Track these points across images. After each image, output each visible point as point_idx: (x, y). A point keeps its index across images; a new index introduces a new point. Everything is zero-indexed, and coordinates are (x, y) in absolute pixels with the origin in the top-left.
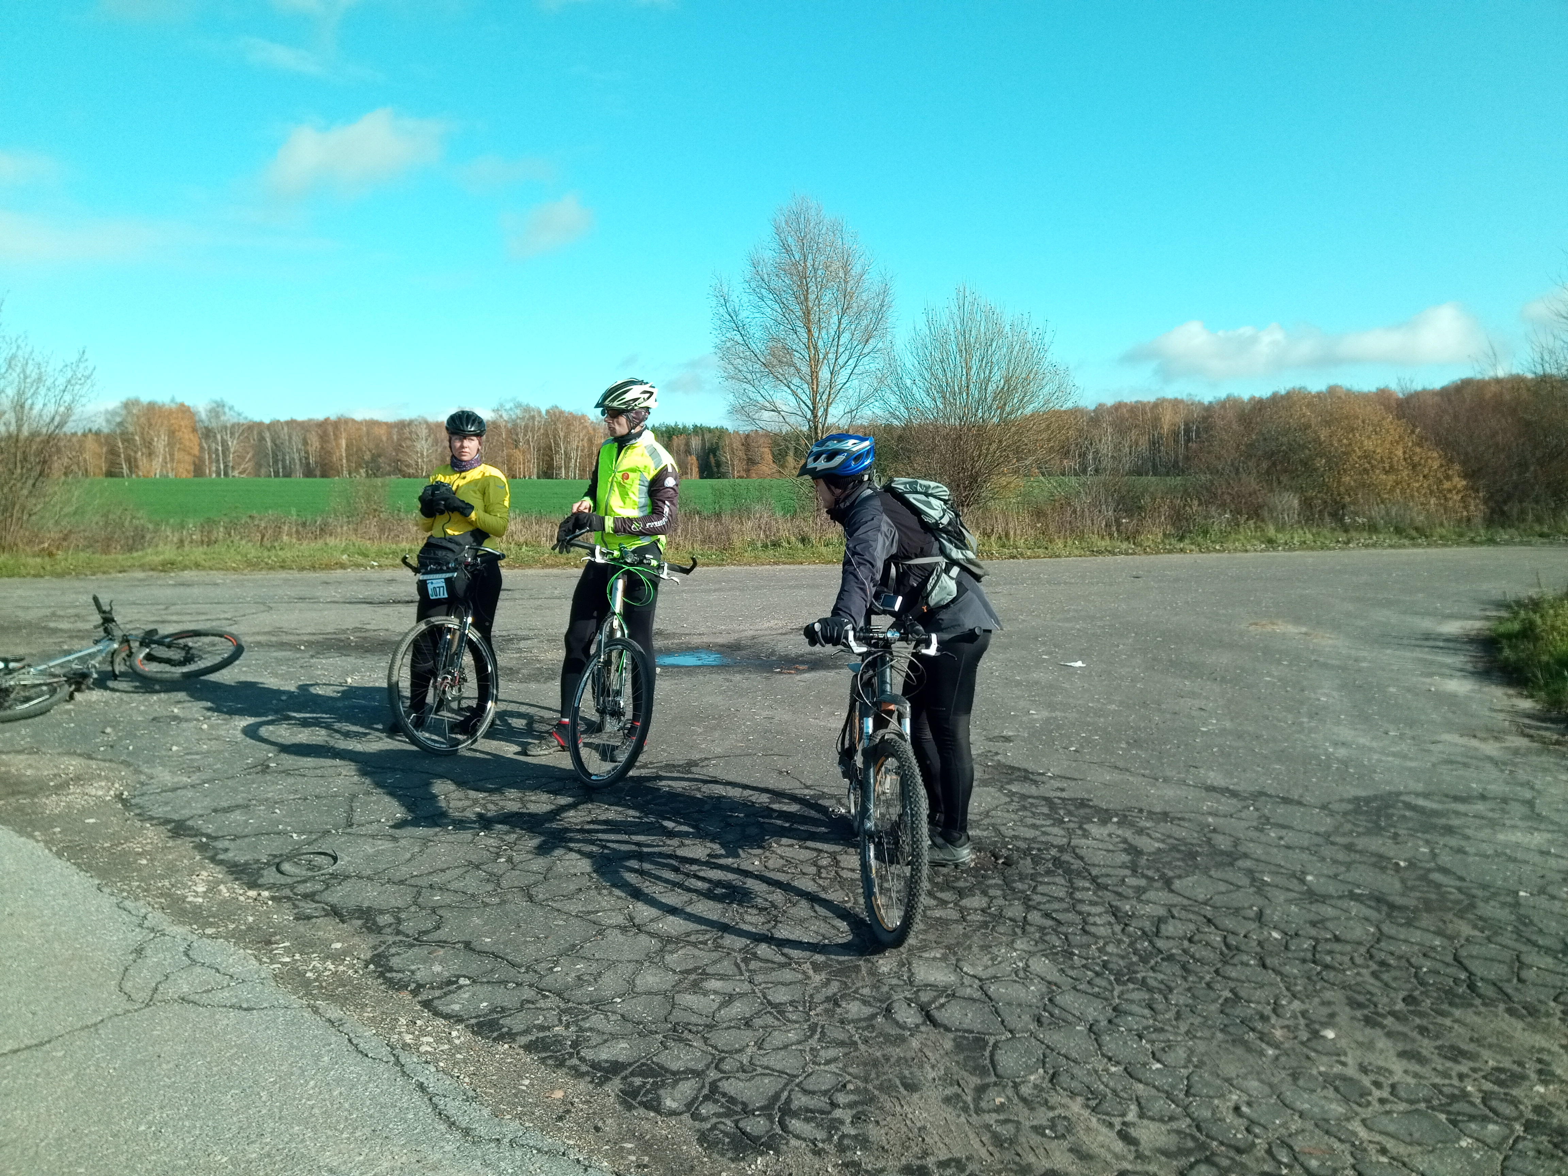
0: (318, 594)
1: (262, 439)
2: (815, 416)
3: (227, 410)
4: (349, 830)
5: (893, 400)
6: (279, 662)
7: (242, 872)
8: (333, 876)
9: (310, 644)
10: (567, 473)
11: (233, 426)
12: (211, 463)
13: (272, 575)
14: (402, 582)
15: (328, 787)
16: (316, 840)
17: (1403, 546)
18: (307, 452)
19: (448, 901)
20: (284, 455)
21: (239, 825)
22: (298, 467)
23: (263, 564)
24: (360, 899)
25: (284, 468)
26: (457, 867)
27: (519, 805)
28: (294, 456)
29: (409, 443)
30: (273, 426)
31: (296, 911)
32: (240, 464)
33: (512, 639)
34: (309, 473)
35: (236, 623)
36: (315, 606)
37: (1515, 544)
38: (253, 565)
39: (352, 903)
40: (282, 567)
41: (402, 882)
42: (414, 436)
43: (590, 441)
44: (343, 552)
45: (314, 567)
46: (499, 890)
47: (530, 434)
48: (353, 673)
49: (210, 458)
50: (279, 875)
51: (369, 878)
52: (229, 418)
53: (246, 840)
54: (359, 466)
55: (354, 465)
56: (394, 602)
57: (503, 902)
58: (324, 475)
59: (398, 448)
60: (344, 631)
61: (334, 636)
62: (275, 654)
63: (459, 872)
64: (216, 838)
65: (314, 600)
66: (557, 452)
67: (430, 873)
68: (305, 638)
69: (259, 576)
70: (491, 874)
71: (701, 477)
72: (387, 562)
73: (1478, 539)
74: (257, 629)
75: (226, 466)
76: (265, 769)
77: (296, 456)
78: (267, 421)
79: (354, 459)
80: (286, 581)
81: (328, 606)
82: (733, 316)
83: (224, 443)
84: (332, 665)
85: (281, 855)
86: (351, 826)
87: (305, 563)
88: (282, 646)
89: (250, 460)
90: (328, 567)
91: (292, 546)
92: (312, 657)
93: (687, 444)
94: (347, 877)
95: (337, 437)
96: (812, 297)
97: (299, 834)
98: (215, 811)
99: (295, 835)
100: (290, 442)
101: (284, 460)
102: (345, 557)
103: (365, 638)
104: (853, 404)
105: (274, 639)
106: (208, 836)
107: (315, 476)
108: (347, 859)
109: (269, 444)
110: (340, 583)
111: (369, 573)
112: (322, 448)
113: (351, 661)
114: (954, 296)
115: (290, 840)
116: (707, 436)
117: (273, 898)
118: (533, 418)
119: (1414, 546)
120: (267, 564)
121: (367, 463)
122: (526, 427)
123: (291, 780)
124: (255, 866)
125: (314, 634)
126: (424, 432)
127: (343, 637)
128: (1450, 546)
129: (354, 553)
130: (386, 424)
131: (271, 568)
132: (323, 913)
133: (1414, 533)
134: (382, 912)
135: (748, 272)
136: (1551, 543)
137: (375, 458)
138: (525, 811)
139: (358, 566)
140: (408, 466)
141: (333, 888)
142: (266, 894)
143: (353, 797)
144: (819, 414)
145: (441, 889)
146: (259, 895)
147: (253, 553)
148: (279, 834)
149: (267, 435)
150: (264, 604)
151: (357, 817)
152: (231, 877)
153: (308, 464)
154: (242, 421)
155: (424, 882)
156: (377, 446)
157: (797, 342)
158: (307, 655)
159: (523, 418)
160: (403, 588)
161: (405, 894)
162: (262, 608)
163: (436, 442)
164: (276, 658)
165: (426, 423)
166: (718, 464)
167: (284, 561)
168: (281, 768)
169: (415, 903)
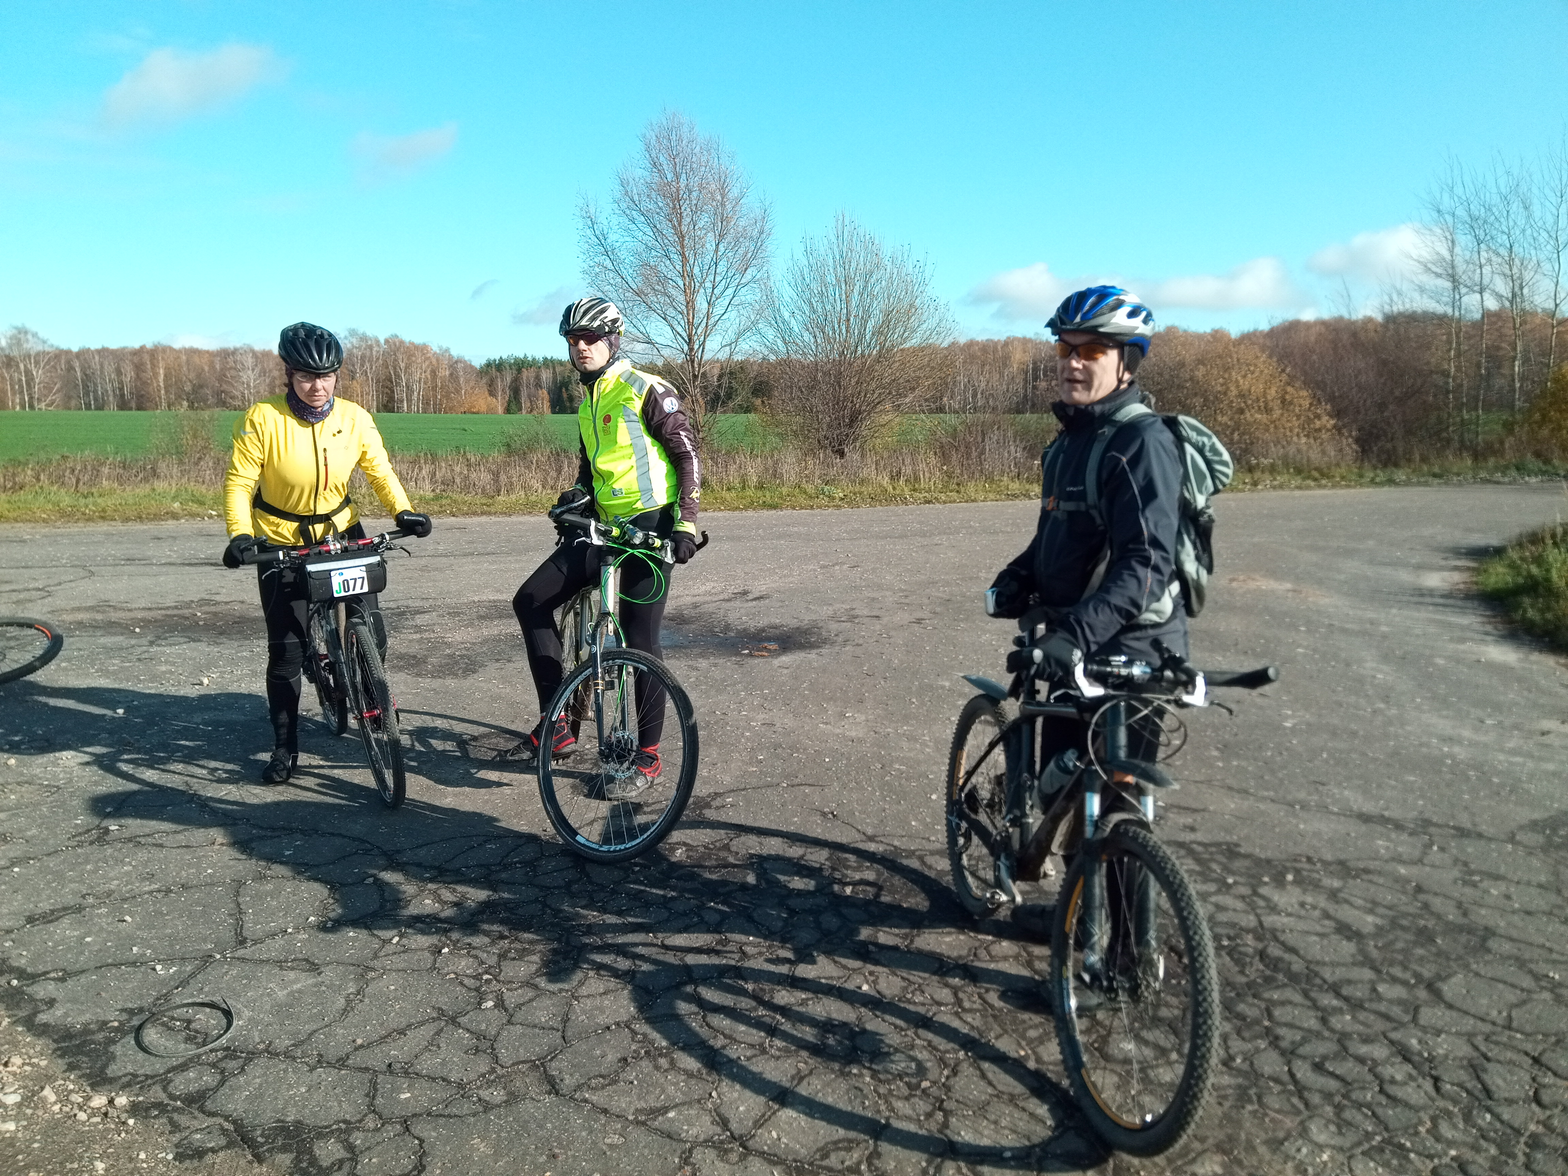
0: (150, 553)
1: (70, 368)
2: (691, 349)
3: (30, 337)
4: (240, 953)
5: (770, 334)
6: (109, 652)
7: (79, 1050)
8: (230, 1053)
9: (146, 624)
10: (409, 407)
11: (38, 354)
12: (14, 394)
13: (91, 527)
15: (198, 866)
16: (193, 975)
17: (1308, 488)
18: (121, 383)
19: (424, 1102)
20: (95, 385)
22: (111, 399)
23: (79, 515)
24: (280, 1104)
25: (96, 400)
26: (422, 1023)
28: (106, 385)
29: (233, 373)
30: (83, 355)
31: (176, 1138)
32: (46, 396)
33: (403, 613)
34: (123, 405)
35: (50, 594)
36: (148, 569)
38: (67, 515)
39: (268, 1117)
40: (103, 518)
41: (341, 1063)
42: (239, 366)
43: (434, 373)
44: (174, 498)
45: (140, 518)
46: (499, 1071)
47: (368, 365)
48: (208, 669)
49: (12, 388)
50: (141, 1055)
51: (288, 1055)
52: (32, 346)
53: (83, 979)
54: (179, 397)
55: (173, 397)
57: (513, 1098)
58: (139, 408)
59: (222, 377)
60: (188, 605)
61: (175, 612)
62: (102, 640)
63: (427, 1031)
64: (33, 978)
65: (146, 561)
66: (398, 384)
67: (383, 1040)
68: (140, 615)
69: (74, 529)
70: (480, 1036)
71: (554, 412)
73: (1378, 480)
74: (77, 604)
75: (31, 398)
76: (103, 835)
77: (109, 387)
78: (75, 349)
79: (173, 390)
80: (108, 535)
81: (164, 569)
82: (601, 240)
83: (28, 373)
84: (179, 656)
85: (141, 1010)
86: (242, 942)
87: (130, 513)
88: (110, 627)
89: (58, 391)
90: (157, 517)
91: (112, 492)
92: (151, 643)
93: (538, 377)
94: (252, 1055)
95: (154, 366)
96: (686, 221)
97: (168, 961)
98: (31, 920)
99: (159, 967)
100: (102, 371)
101: (95, 392)
102: (176, 505)
103: (215, 614)
104: (731, 336)
105: (99, 617)
106: (21, 974)
107: (131, 409)
108: (247, 1013)
109: (79, 374)
110: (174, 538)
111: (207, 524)
112: (138, 378)
113: (202, 649)
114: (834, 225)
115: (151, 976)
116: (559, 369)
117: (134, 1109)
118: (371, 348)
119: (1320, 487)
120: (84, 514)
121: (188, 394)
122: (363, 357)
123: (142, 855)
124: (100, 1036)
125: (150, 609)
126: (249, 361)
127: (186, 612)
129: (187, 501)
130: (208, 352)
131: (90, 519)
132: (223, 1142)
133: (1316, 474)
134: (322, 1133)
135: (618, 193)
137: (198, 388)
139: (193, 515)
140: (233, 398)
141: (232, 1081)
142: (122, 1101)
143: (239, 885)
144: (696, 347)
145: (407, 1073)
146: (111, 1102)
147: (66, 500)
148: (133, 964)
149: (77, 365)
150: (83, 567)
151: (252, 928)
152: (62, 1063)
153: (123, 395)
154: (47, 349)
155: (376, 1059)
156: (199, 376)
157: (671, 269)
158: (144, 641)
159: (359, 348)
161: (352, 1088)
162: (82, 573)
163: (263, 372)
164: (104, 647)
165: (253, 351)
167: (104, 510)
168: (126, 834)
169: (372, 1109)
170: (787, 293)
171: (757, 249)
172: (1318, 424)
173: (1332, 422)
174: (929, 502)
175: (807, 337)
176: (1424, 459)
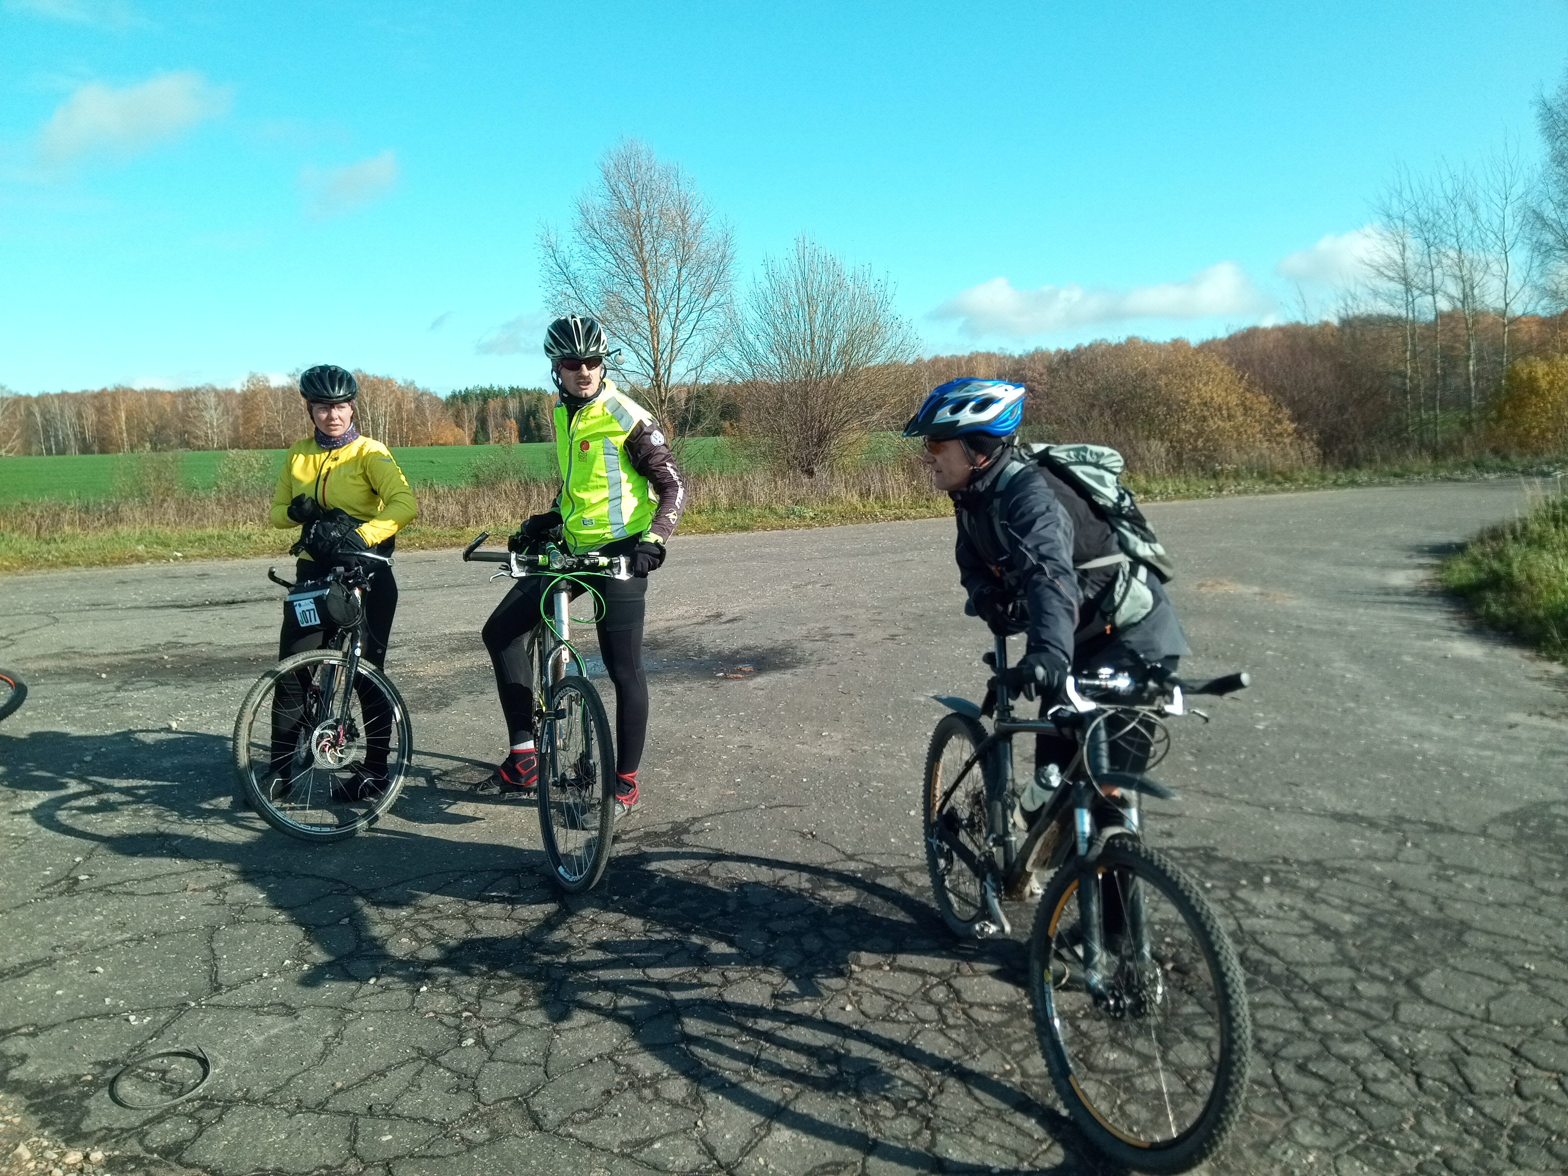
0: (115, 598)
1: (30, 414)
2: (657, 375)
4: (216, 999)
5: (736, 357)
6: (75, 698)
7: (52, 1106)
8: (207, 1102)
9: (112, 669)
13: (54, 574)
14: (216, 577)
15: (170, 913)
16: (167, 1024)
17: (1272, 492)
18: (82, 427)
19: (406, 1143)
20: (56, 430)
21: (41, 1003)
22: (73, 443)
23: (42, 561)
24: (259, 1152)
25: (57, 444)
26: (402, 1064)
27: (464, 926)
28: (67, 430)
29: (196, 413)
30: (43, 400)
32: (6, 442)
34: (85, 449)
35: (13, 642)
36: (113, 614)
37: (1376, 485)
38: (29, 563)
39: (247, 1166)
40: (67, 564)
41: (321, 1107)
42: (201, 406)
43: (399, 406)
44: (139, 541)
45: (105, 562)
46: (482, 1109)
48: (176, 711)
50: (116, 1109)
51: (267, 1102)
53: (55, 1033)
54: (141, 439)
55: (135, 439)
56: (211, 604)
57: (496, 1136)
58: (103, 451)
59: (184, 418)
60: (155, 648)
61: (142, 656)
62: (68, 687)
63: (407, 1072)
64: (4, 1034)
65: (110, 606)
67: (362, 1082)
68: (107, 660)
69: (37, 575)
70: (461, 1075)
71: (522, 442)
72: (193, 552)
73: (1340, 482)
74: (41, 651)
76: (72, 886)
77: (70, 431)
78: (34, 394)
79: (135, 433)
80: (72, 580)
81: (130, 613)
82: (563, 268)
84: (147, 700)
85: (115, 1062)
86: (217, 989)
87: (96, 559)
88: (76, 674)
89: (18, 436)
90: (121, 561)
91: (74, 537)
92: (118, 689)
93: (505, 407)
94: (229, 1103)
95: (115, 410)
96: (647, 247)
97: (141, 1011)
99: (132, 1018)
100: (62, 416)
101: (56, 436)
102: (141, 547)
103: (182, 657)
104: (697, 359)
105: (64, 664)
107: (93, 452)
108: (224, 1061)
109: (39, 419)
110: (140, 581)
111: (173, 567)
112: (99, 421)
113: (171, 693)
114: (794, 247)
115: (125, 1027)
116: (525, 398)
117: (110, 1164)
119: (1284, 490)
120: (47, 560)
121: (150, 436)
123: (113, 904)
124: (73, 1091)
125: (116, 654)
126: (212, 401)
127: (153, 656)
128: (1317, 489)
129: (152, 543)
130: (169, 393)
131: (53, 565)
133: (1279, 478)
135: (578, 221)
136: (1408, 483)
137: (159, 430)
138: (476, 936)
139: (158, 558)
140: (197, 438)
141: (210, 1131)
142: (97, 1156)
143: (212, 931)
144: (662, 372)
145: (388, 1115)
146: (86, 1157)
147: (28, 548)
148: (106, 1015)
149: (36, 409)
150: (47, 614)
151: (227, 973)
152: (35, 1120)
153: (84, 439)
155: (356, 1102)
156: (161, 417)
157: (634, 296)
158: (111, 687)
160: (219, 585)
161: (332, 1132)
162: (46, 620)
163: (227, 412)
164: (70, 694)
165: (215, 391)
166: (539, 427)
167: (67, 556)
168: (97, 883)
169: (353, 1153)
170: (750, 316)
171: (721, 273)
172: (1279, 428)
173: (1293, 426)
174: (899, 519)
175: (773, 359)
176: (1385, 459)
